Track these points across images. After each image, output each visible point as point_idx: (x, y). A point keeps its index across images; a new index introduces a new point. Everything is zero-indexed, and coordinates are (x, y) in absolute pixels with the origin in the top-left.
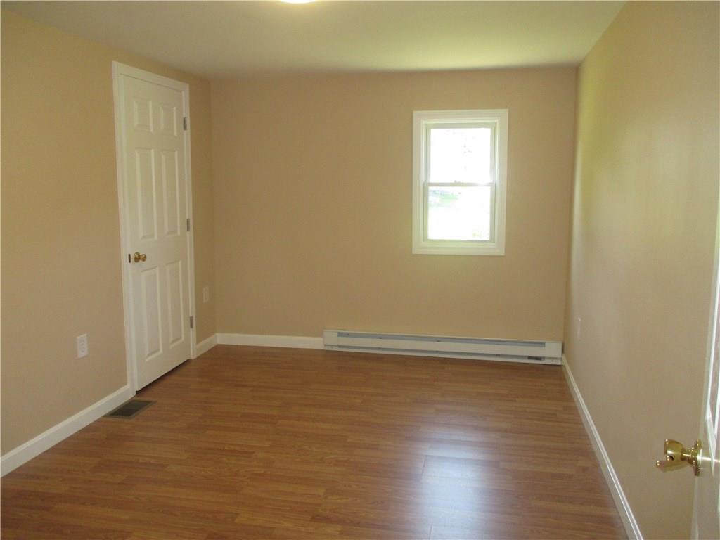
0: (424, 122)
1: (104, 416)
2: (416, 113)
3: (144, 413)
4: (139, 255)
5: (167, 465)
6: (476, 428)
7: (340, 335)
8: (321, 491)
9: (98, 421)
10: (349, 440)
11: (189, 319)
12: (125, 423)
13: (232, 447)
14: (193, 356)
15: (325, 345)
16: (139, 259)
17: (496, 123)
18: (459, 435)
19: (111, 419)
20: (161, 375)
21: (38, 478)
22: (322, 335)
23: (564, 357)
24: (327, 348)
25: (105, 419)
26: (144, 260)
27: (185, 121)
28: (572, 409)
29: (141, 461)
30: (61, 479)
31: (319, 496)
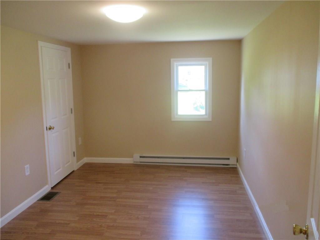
0: (175, 64)
1: (38, 201)
2: (172, 60)
3: (56, 198)
4: (51, 127)
5: (69, 224)
6: (203, 199)
7: (141, 157)
8: (139, 233)
9: (35, 203)
10: (149, 208)
11: (73, 153)
12: (48, 204)
13: (98, 213)
14: (75, 169)
15: (134, 162)
16: (51, 128)
17: (207, 64)
18: (196, 203)
19: (41, 202)
20: (62, 179)
21: (10, 233)
22: (132, 157)
23: (238, 164)
24: (135, 163)
25: (38, 202)
26: (53, 129)
27: (69, 64)
28: (243, 188)
29: (57, 222)
30: (21, 233)
31: (138, 235)
